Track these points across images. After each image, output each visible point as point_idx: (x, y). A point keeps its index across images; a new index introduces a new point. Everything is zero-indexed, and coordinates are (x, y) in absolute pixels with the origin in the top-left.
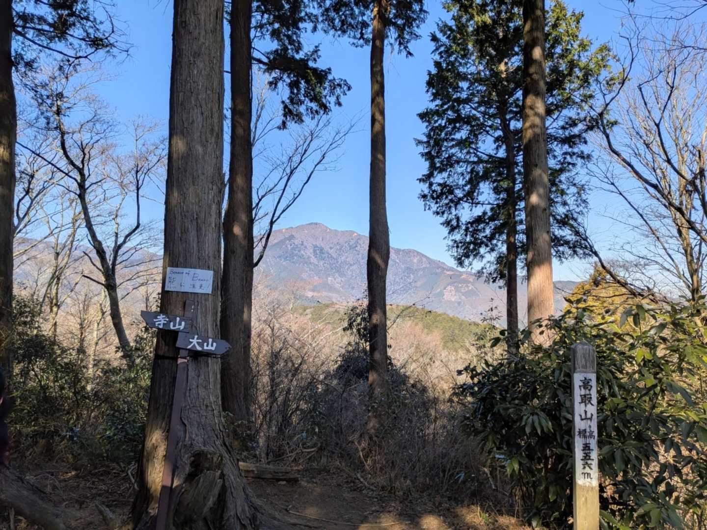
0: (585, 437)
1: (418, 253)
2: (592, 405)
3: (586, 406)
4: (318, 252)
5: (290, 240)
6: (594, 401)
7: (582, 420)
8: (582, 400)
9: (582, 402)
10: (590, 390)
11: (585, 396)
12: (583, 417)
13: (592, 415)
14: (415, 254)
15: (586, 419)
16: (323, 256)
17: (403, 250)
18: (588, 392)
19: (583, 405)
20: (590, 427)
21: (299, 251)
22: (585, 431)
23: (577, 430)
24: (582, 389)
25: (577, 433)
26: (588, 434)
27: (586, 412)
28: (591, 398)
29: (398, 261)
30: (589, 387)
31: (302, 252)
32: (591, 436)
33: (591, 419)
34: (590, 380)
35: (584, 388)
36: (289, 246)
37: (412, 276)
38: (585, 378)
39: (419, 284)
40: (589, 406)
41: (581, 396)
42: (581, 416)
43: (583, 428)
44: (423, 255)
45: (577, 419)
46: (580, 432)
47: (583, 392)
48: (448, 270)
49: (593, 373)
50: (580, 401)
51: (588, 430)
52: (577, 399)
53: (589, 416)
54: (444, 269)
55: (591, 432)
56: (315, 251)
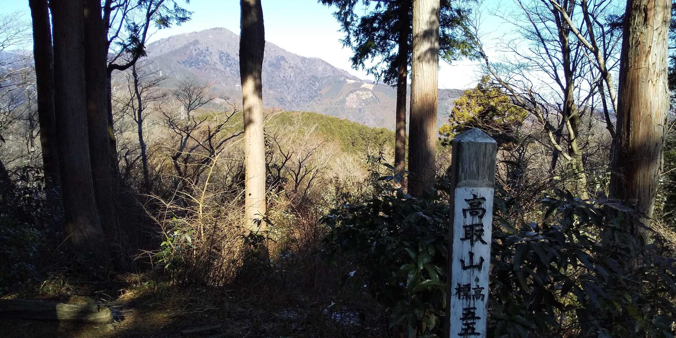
0: (468, 297)
1: (323, 61)
2: (484, 242)
3: (472, 244)
4: (224, 58)
5: (194, 45)
6: (488, 235)
7: (464, 268)
8: (466, 234)
9: (466, 238)
10: (481, 217)
11: (472, 227)
12: (467, 263)
13: (482, 260)
14: (321, 63)
15: (472, 266)
16: (230, 62)
17: (309, 59)
18: (477, 220)
19: (467, 243)
20: (477, 280)
21: (205, 57)
22: (468, 286)
23: (454, 286)
24: (468, 214)
25: (454, 291)
26: (473, 292)
27: (471, 255)
28: (482, 231)
29: (304, 69)
30: (481, 212)
31: (208, 58)
32: (478, 295)
33: (479, 267)
34: (484, 199)
35: (471, 214)
36: (193, 51)
37: (317, 84)
38: (475, 196)
39: (324, 92)
40: (478, 244)
41: (465, 227)
42: (462, 262)
43: (464, 282)
44: (327, 64)
45: (456, 267)
46: (459, 290)
47: (469, 220)
48: (350, 79)
49: (490, 186)
50: (462, 235)
51: (473, 285)
52: (459, 232)
53: (476, 261)
54: (347, 78)
55: (479, 289)
56: (221, 58)
